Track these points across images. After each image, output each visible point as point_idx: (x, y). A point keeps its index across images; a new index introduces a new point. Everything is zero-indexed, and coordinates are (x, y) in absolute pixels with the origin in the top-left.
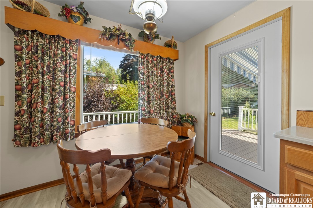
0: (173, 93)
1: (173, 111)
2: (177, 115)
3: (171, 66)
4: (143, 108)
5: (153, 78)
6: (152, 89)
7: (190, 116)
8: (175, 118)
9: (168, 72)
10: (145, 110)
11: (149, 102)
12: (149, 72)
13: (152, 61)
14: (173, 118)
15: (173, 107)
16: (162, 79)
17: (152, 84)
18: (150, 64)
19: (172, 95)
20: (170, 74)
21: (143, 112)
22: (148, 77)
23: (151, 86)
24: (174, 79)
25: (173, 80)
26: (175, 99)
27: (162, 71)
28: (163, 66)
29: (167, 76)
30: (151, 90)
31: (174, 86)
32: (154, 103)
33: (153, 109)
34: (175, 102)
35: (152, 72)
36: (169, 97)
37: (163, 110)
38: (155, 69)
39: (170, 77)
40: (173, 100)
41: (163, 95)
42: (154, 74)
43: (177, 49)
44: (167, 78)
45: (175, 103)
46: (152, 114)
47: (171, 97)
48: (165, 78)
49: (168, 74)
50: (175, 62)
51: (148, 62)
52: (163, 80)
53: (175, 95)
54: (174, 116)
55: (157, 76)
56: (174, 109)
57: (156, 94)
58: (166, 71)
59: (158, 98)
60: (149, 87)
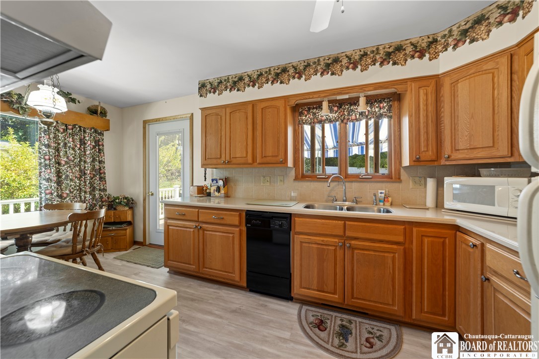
0: (102, 171)
1: (102, 193)
2: (108, 198)
3: (99, 137)
4: (48, 191)
5: (66, 152)
6: (64, 166)
7: (126, 198)
8: (106, 201)
9: (93, 144)
10: (52, 194)
11: (59, 183)
12: (59, 144)
13: (65, 130)
14: (103, 202)
15: (102, 188)
16: (83, 153)
17: (65, 159)
18: (62, 133)
19: (101, 174)
20: (97, 147)
21: (48, 196)
22: (57, 150)
23: (63, 163)
24: (104, 153)
25: (102, 155)
26: (105, 179)
27: (83, 142)
28: (84, 137)
29: (92, 149)
30: (63, 168)
31: (104, 162)
32: (68, 184)
33: (67, 192)
34: (105, 181)
35: (65, 144)
36: (94, 176)
37: (85, 192)
38: (71, 140)
39: (97, 151)
40: (102, 179)
41: (85, 174)
42: (69, 147)
43: (107, 118)
44: (91, 152)
45: (106, 184)
46: (65, 198)
47: (98, 176)
48: (88, 152)
49: (94, 147)
50: (105, 133)
51: (58, 130)
52: (85, 155)
53: (105, 173)
54: (103, 200)
55: (73, 149)
56: (105, 190)
57: (72, 173)
58: (89, 143)
59: (76, 177)
60: (59, 164)
